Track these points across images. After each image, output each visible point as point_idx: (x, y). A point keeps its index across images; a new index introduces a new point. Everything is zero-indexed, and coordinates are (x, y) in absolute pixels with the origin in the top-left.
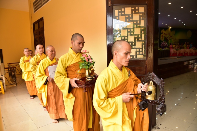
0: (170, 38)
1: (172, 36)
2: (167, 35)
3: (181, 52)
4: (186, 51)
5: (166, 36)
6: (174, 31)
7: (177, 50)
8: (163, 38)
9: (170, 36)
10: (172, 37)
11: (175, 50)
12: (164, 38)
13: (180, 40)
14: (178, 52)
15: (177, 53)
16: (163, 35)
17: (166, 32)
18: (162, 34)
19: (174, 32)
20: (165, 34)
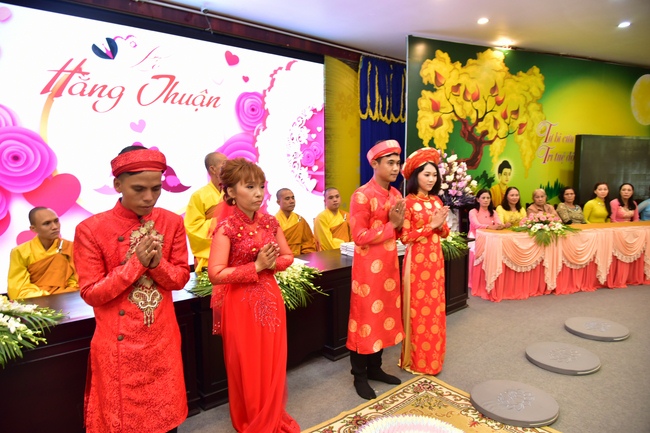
0: (503, 129)
1: (516, 112)
2: (479, 105)
3: (585, 259)
4: (627, 246)
5: (467, 110)
6: (536, 70)
7: (543, 240)
8: (438, 124)
9: (500, 110)
10: (522, 119)
11: (524, 242)
12: (447, 127)
13: (579, 138)
14: (553, 261)
15: (541, 267)
16: (440, 96)
17: (463, 80)
18: (431, 88)
19: (534, 79)
20: (456, 88)
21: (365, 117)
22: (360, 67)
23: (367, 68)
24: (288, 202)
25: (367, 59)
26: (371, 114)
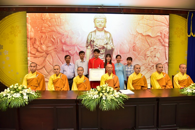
21: (190, 36)
22: (188, 16)
23: (191, 16)
24: (137, 70)
25: (191, 12)
26: (192, 35)
